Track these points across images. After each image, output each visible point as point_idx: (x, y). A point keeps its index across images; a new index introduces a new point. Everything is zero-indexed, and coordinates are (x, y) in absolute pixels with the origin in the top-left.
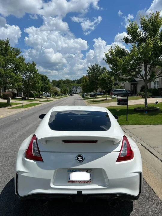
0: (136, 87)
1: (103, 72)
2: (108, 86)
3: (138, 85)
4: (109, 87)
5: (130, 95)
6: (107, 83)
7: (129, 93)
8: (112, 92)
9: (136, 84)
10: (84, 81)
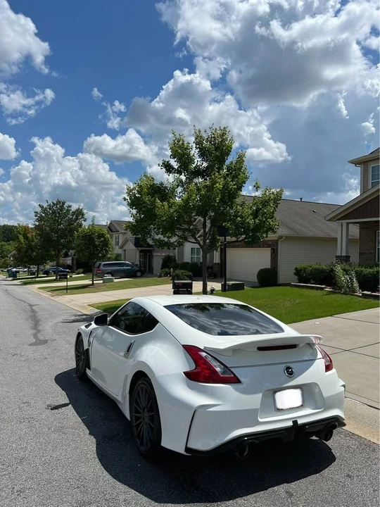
0: (151, 258)
1: (77, 219)
2: (99, 253)
3: (154, 254)
4: (100, 255)
5: (139, 274)
6: (96, 246)
7: (138, 271)
8: (99, 267)
9: (150, 252)
10: (21, 237)
